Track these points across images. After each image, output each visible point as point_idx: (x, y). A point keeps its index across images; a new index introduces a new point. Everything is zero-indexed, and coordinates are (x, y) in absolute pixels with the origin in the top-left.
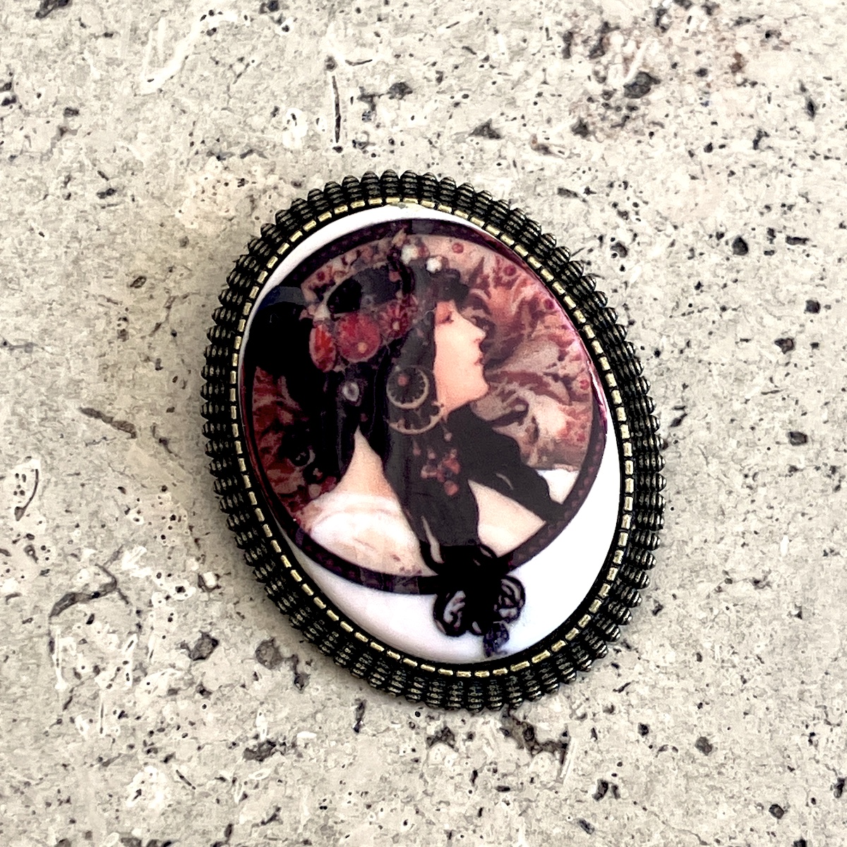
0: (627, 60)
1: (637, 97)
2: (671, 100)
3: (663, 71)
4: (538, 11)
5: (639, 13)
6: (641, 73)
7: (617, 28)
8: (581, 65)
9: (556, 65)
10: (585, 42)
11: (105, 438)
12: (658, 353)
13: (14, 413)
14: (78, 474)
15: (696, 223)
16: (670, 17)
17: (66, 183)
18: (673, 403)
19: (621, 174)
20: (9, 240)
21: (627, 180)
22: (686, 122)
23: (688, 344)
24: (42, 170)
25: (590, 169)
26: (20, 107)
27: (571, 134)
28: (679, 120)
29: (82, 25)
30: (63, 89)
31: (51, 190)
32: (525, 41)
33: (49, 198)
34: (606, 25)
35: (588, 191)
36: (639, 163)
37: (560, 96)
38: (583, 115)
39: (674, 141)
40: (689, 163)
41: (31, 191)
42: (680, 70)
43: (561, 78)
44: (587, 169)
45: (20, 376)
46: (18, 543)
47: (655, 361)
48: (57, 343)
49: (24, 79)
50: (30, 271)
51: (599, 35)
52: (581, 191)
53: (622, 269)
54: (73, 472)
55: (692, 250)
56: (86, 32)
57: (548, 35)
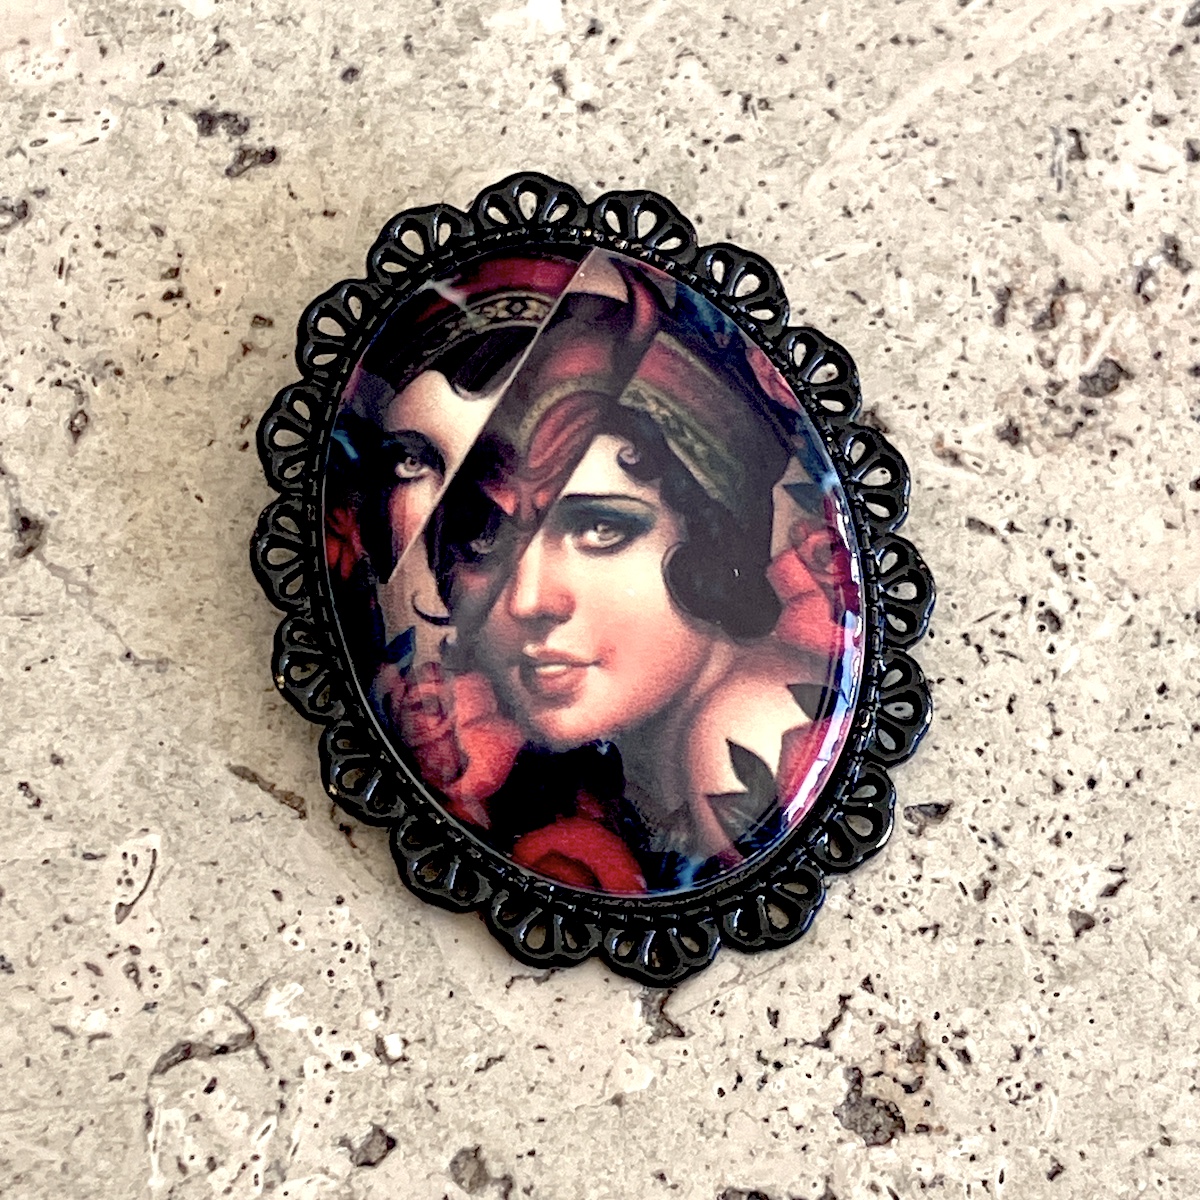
0: (1088, 340)
1: (1097, 395)
2: (1148, 406)
3: (1141, 360)
4: (963, 250)
5: (1112, 270)
6: (1106, 361)
7: (1078, 289)
8: (1019, 339)
9: (983, 334)
10: (1028, 304)
11: (260, 814)
12: (1092, 783)
13: (130, 761)
14: (215, 864)
15: (1167, 594)
16: (1157, 282)
17: (243, 426)
18: (1107, 861)
19: (1064, 506)
20: (151, 501)
21: (1073, 517)
22: (1165, 441)
23: (1139, 775)
24: (209, 403)
25: (1017, 495)
26: (188, 306)
27: (995, 441)
28: (1156, 437)
29: (291, 194)
30: (253, 286)
31: (220, 435)
32: (939, 292)
33: (215, 446)
34: (1062, 283)
35: (1011, 527)
36: (1091, 493)
37: (983, 380)
38: (1015, 413)
39: (1146, 468)
40: (1165, 503)
41: (189, 433)
42: (1165, 363)
43: (987, 355)
44: (1012, 495)
45: (145, 707)
46: (115, 959)
47: (1087, 794)
48: (204, 663)
49: (198, 265)
50: (176, 551)
51: (1050, 296)
52: (1001, 527)
53: (1052, 650)
54: (206, 859)
55: (1158, 634)
56: (296, 206)
57: (974, 289)
